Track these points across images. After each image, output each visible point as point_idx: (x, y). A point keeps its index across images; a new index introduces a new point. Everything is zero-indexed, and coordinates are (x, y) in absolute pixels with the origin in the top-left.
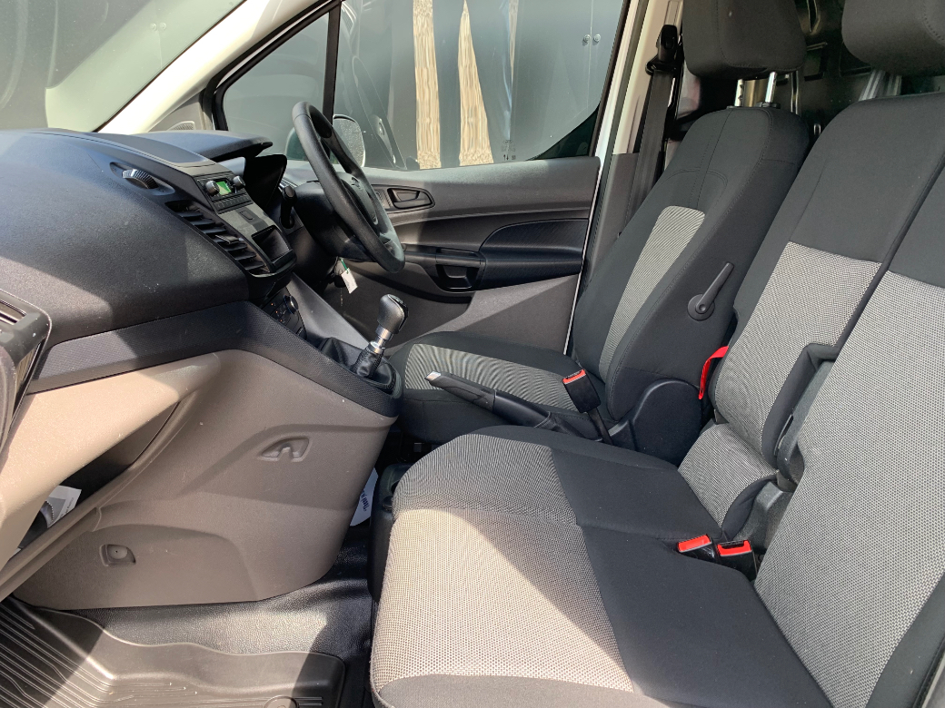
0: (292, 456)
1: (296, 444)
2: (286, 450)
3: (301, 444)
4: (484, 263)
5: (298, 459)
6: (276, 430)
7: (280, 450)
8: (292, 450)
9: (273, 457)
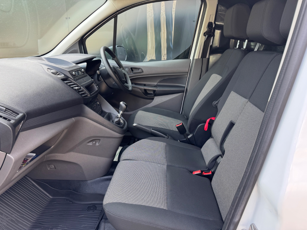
0: (96, 144)
1: (96, 140)
2: (94, 142)
3: (98, 141)
4: (157, 89)
5: (97, 144)
6: (91, 137)
7: (93, 142)
8: (96, 142)
9: (91, 144)
